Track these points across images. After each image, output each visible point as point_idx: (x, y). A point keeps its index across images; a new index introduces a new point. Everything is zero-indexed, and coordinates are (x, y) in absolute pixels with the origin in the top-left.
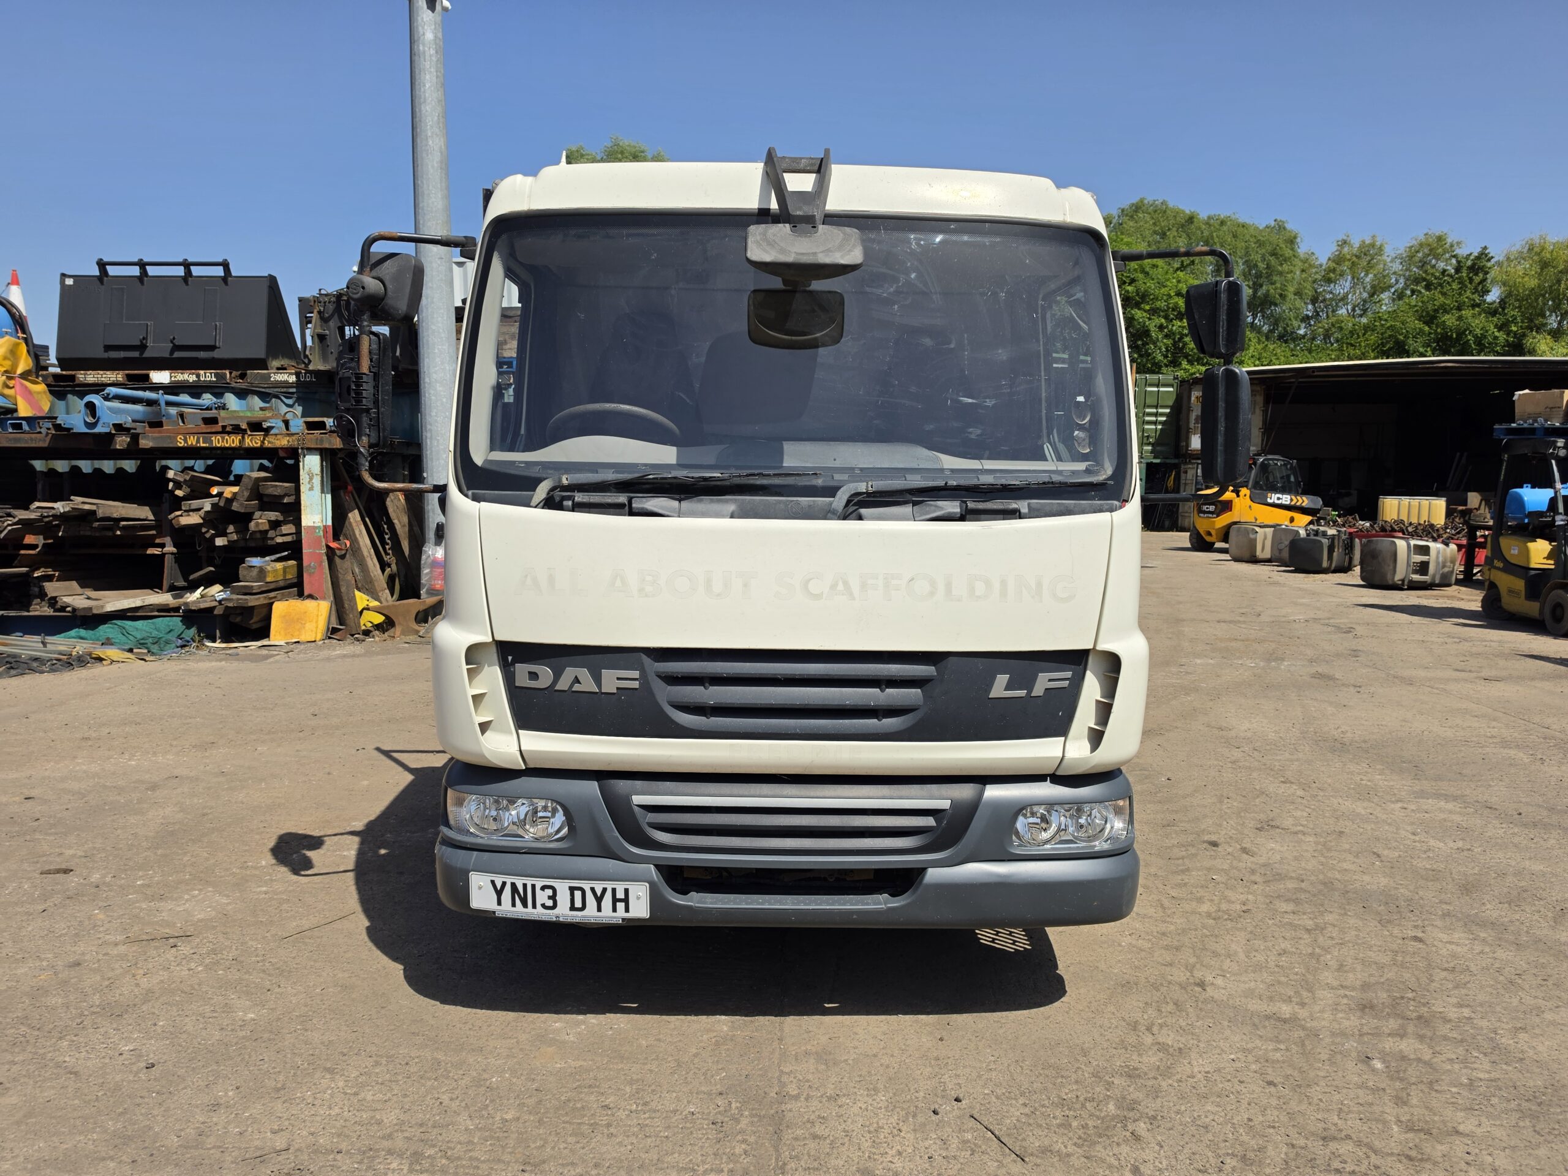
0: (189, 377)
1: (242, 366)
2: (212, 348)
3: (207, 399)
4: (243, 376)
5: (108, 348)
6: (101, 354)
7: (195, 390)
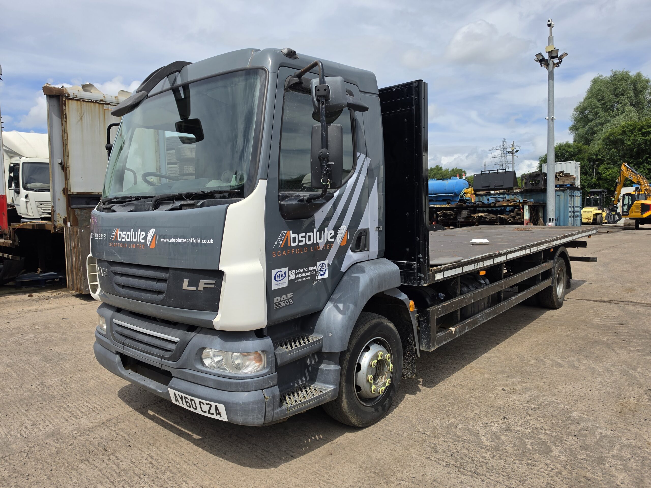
0: (498, 192)
1: (508, 189)
2: (503, 186)
3: (501, 196)
4: (509, 191)
5: (482, 187)
6: (481, 188)
7: (499, 194)
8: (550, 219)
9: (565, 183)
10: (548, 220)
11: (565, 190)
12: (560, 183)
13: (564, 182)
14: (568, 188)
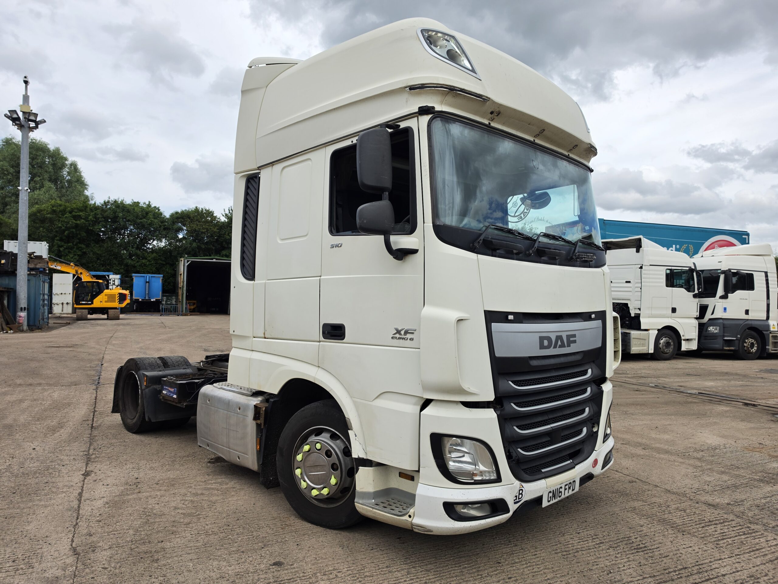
8: (21, 308)
9: (37, 267)
10: (19, 310)
11: (36, 274)
12: (32, 266)
13: (36, 265)
14: (41, 272)
